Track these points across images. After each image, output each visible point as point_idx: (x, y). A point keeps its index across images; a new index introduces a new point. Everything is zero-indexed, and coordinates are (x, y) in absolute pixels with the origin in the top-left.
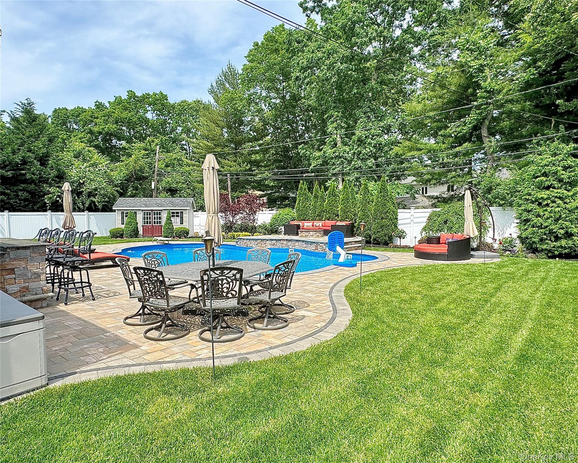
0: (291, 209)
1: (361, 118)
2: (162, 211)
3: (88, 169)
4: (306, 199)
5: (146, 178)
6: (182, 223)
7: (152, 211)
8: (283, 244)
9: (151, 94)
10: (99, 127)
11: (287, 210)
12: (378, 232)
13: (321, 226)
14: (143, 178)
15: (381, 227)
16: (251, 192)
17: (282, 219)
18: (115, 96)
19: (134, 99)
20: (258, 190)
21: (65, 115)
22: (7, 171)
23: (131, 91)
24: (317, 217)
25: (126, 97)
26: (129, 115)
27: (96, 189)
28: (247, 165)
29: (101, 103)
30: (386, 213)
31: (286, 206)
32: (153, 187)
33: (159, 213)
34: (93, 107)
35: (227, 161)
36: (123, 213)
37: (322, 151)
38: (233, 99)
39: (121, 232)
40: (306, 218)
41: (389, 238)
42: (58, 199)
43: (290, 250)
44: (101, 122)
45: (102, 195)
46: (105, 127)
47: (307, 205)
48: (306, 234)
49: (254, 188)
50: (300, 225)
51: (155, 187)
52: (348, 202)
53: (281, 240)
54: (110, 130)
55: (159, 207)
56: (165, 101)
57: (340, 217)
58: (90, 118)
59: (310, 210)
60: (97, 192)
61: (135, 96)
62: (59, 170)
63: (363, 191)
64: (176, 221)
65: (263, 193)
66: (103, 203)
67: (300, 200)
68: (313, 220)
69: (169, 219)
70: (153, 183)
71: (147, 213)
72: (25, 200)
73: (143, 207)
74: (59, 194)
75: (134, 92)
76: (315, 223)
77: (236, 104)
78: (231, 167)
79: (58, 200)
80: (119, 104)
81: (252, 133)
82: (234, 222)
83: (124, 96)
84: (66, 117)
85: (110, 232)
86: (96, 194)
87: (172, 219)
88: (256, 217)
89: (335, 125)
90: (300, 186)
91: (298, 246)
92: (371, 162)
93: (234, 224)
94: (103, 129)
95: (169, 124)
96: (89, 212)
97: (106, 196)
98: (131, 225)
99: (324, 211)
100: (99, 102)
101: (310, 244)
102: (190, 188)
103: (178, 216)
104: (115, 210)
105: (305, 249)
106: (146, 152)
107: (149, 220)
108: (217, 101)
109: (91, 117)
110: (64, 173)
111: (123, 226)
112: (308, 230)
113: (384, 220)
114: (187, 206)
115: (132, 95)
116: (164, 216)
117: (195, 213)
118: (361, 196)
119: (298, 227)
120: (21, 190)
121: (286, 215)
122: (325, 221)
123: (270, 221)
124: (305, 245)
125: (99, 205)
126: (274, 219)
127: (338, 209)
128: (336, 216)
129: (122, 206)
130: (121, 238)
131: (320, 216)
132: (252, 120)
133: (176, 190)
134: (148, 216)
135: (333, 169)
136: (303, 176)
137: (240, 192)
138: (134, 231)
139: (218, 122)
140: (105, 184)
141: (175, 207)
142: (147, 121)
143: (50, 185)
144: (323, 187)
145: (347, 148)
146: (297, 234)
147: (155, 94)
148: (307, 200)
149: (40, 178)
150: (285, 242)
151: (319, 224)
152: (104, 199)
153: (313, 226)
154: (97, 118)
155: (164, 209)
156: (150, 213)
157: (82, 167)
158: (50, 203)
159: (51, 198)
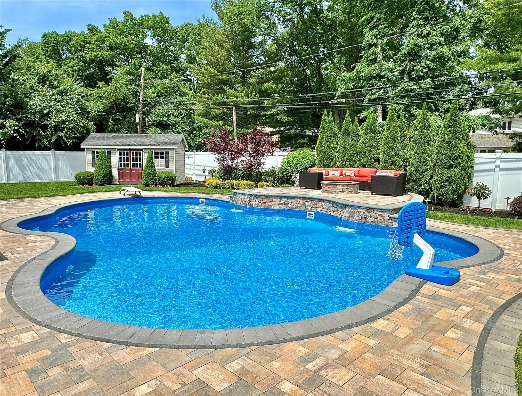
0: (309, 151)
1: (415, 19)
2: (142, 150)
3: (54, 97)
4: (331, 136)
5: (131, 109)
6: (167, 166)
7: (130, 150)
8: (298, 203)
9: (150, 15)
10: (91, 54)
11: (305, 151)
12: (442, 186)
13: (353, 175)
14: (127, 109)
15: (447, 180)
16: (260, 129)
17: (297, 164)
18: (109, 19)
19: (132, 21)
20: (269, 126)
21: (54, 40)
23: (128, 12)
24: (346, 162)
25: (122, 20)
26: (125, 40)
27: (63, 122)
28: (255, 96)
29: (95, 26)
30: (457, 159)
31: (302, 146)
32: (137, 121)
33: (138, 153)
34: (86, 31)
35: (233, 92)
36: (93, 152)
37: (354, 72)
38: (240, 13)
39: (90, 177)
40: (330, 163)
41: (459, 196)
42: (15, 135)
43: (308, 212)
44: (94, 48)
45: (71, 129)
46: (98, 54)
47: (332, 145)
48: (333, 188)
49: (265, 124)
50: (323, 173)
51: (140, 121)
52: (395, 141)
53: (294, 197)
54: (104, 58)
55: (139, 145)
56: (167, 25)
57: (381, 163)
58: (82, 43)
59: (337, 152)
60: (64, 126)
61: (132, 19)
62: (15, 98)
63: (421, 125)
64: (159, 164)
65: (274, 130)
66: (74, 140)
67: (322, 138)
68: (341, 166)
69: (150, 161)
70: (137, 116)
71: (124, 153)
73: (118, 145)
74: (16, 128)
75: (131, 14)
76: (344, 172)
77: (243, 18)
78: (237, 98)
79: (16, 137)
80: (114, 28)
81: (263, 59)
82: (234, 166)
83: (121, 19)
84: (56, 44)
85: (76, 177)
86: (64, 128)
87: (155, 160)
88: (262, 161)
89: (375, 32)
90: (323, 118)
91: (320, 207)
92: (427, 83)
93: (235, 168)
94: (96, 56)
95: (172, 51)
96: (56, 150)
97: (77, 131)
98: (103, 168)
99: (357, 154)
100: (92, 26)
101: (342, 208)
102: (185, 122)
103: (162, 157)
104: (84, 148)
105: (332, 214)
106: (132, 77)
107: (126, 162)
108: (221, 19)
109: (84, 42)
110: (23, 102)
111: (92, 170)
112: (335, 181)
113: (452, 169)
114: (174, 145)
115: (129, 17)
116: (145, 156)
117: (186, 153)
118: (417, 132)
119: (320, 177)
121: (302, 158)
122: (358, 167)
123: (280, 166)
124: (332, 208)
125: (68, 142)
126: (286, 163)
127: (378, 151)
128: (375, 161)
129: (92, 143)
130: (89, 185)
131: (350, 160)
132: (263, 43)
133: (169, 125)
134: (126, 157)
135: (372, 94)
136: (328, 104)
137: (247, 128)
138: (105, 176)
139: (223, 44)
140: (75, 116)
141: (159, 145)
142: (146, 47)
143: (5, 117)
144: (357, 119)
145: (391, 64)
146: (319, 187)
147: (155, 17)
148: (333, 138)
150: (301, 201)
151: (350, 172)
152: (75, 134)
153: (341, 175)
154: (90, 43)
155: (145, 149)
156: (127, 153)
157: (47, 94)
158: (5, 139)
159: (6, 133)
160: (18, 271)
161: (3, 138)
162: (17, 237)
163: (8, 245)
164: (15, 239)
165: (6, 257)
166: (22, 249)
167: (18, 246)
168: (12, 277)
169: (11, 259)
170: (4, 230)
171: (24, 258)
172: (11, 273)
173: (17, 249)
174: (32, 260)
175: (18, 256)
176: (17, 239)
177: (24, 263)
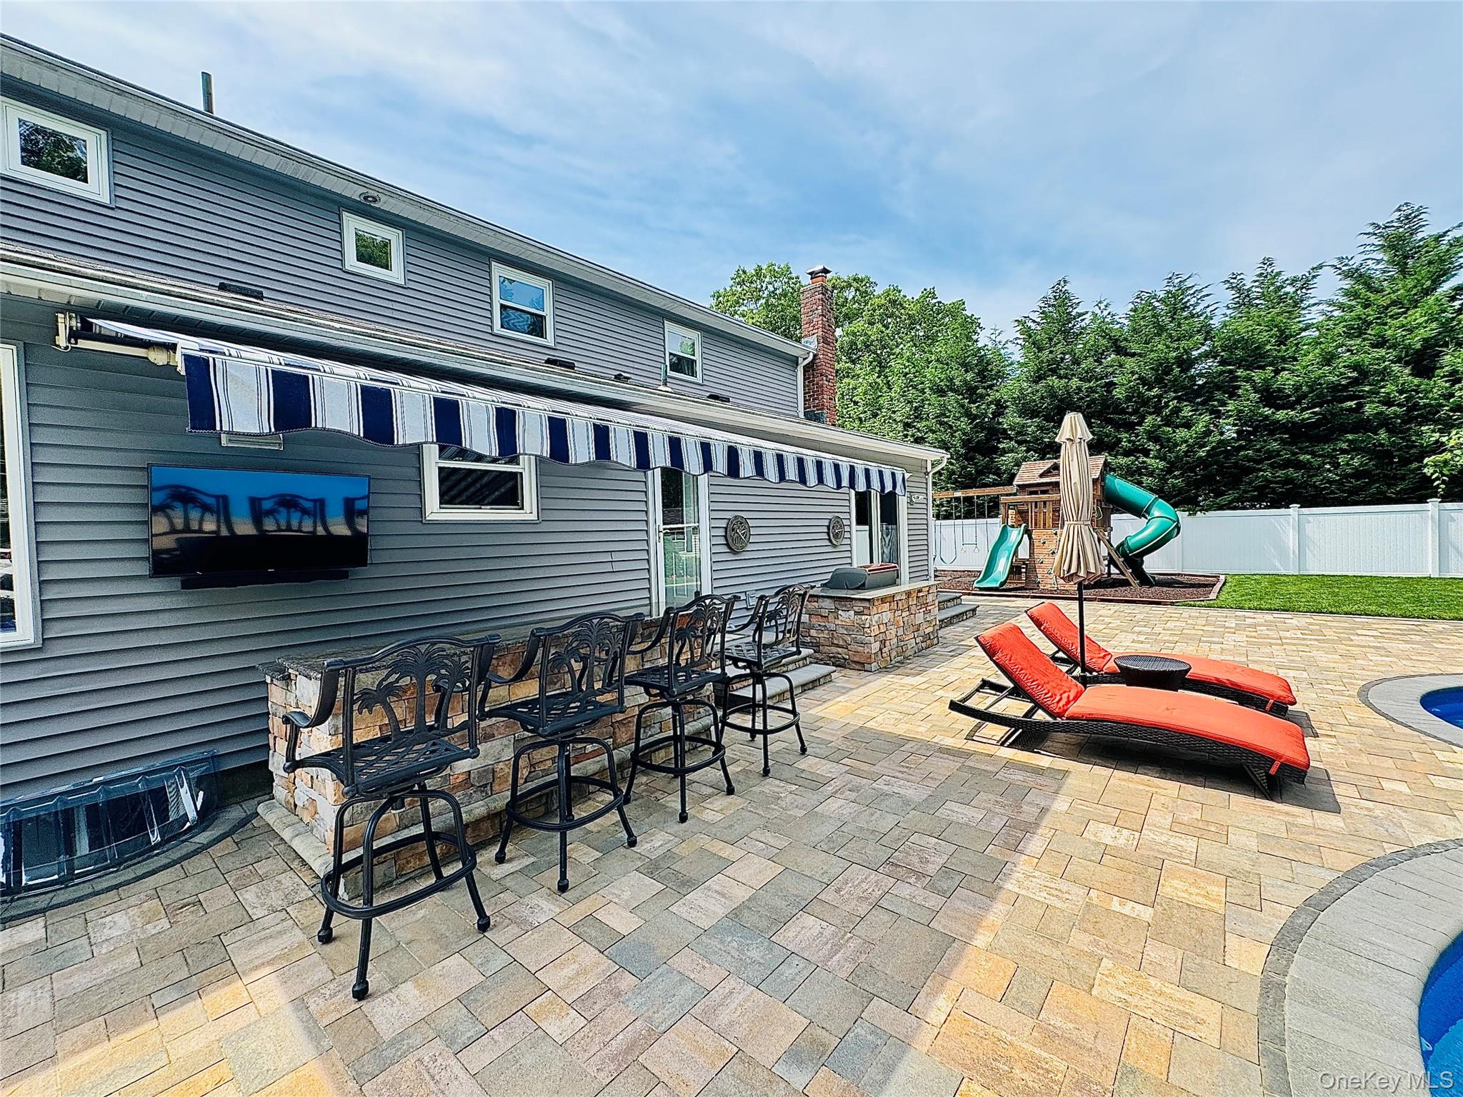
22: (1303, 410)
72: (1358, 474)
120: (1343, 452)
149: (1410, 410)
158: (1443, 475)
159: (1446, 462)
160: (1355, 877)
161: (1437, 475)
162: (1403, 740)
163: (1364, 759)
164: (1393, 744)
165: (1339, 799)
166: (1403, 788)
167: (1395, 774)
168: (1322, 892)
169: (1351, 815)
170: (1370, 705)
171: (1399, 832)
172: (1323, 873)
173: (1385, 784)
174: (1430, 849)
175: (1377, 812)
176: (1400, 745)
177: (1390, 849)
